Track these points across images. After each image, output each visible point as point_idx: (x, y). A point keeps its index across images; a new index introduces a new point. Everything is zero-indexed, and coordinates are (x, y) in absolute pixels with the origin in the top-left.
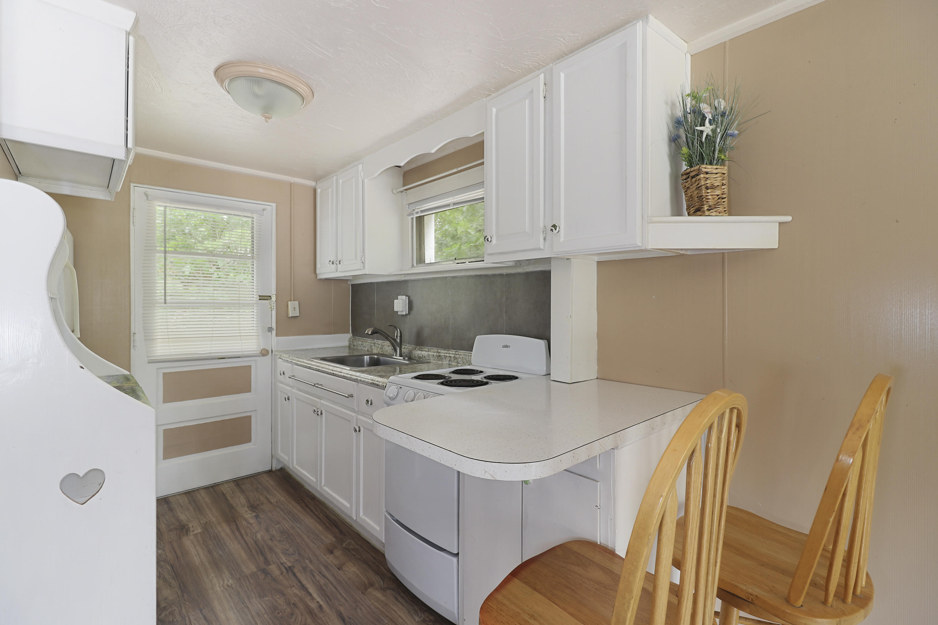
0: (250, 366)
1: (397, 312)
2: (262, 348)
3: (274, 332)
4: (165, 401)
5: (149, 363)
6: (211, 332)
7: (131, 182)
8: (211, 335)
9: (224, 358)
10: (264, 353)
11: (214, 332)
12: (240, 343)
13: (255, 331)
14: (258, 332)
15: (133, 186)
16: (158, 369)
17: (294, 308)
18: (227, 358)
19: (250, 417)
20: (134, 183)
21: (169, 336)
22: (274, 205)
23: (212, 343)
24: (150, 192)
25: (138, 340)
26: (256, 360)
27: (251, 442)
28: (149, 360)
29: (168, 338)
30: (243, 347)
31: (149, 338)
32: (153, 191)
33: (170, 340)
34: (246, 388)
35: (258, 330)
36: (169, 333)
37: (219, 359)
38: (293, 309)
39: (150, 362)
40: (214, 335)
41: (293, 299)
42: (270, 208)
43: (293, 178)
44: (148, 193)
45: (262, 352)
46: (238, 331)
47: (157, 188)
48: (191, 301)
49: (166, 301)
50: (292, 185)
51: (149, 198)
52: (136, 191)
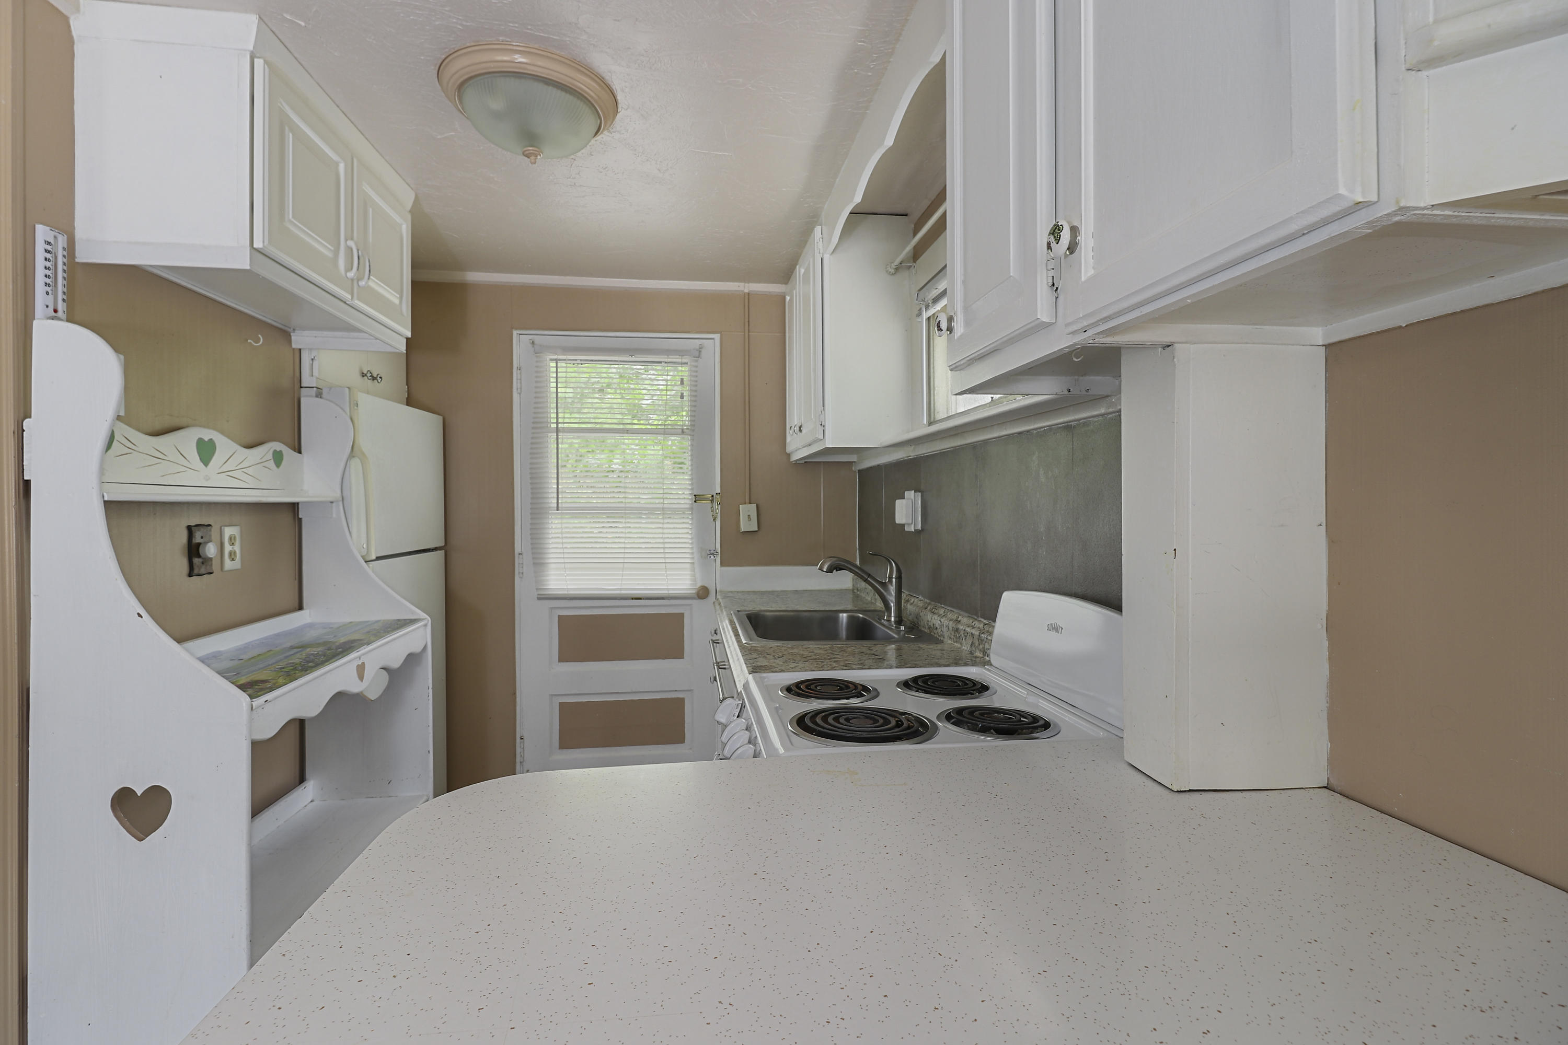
0: (682, 615)
1: (903, 525)
2: (699, 585)
3: (718, 558)
4: (561, 660)
5: (539, 599)
6: (622, 556)
7: (512, 328)
8: (622, 561)
9: (640, 599)
10: (703, 593)
11: (627, 556)
12: (664, 575)
13: (688, 556)
14: (693, 558)
15: (517, 334)
16: (552, 608)
17: (749, 516)
18: (644, 599)
19: (682, 701)
20: (516, 329)
21: (565, 559)
22: (717, 337)
23: (624, 573)
24: (537, 339)
25: (523, 565)
26: (690, 605)
27: (684, 742)
28: (538, 594)
29: (564, 563)
30: (669, 582)
31: (539, 563)
32: (544, 338)
33: (567, 565)
34: (676, 652)
35: (692, 553)
36: (566, 556)
37: (632, 599)
38: (747, 517)
39: (541, 598)
40: (626, 561)
41: (747, 501)
42: (712, 344)
43: (747, 284)
44: (536, 342)
45: (701, 592)
46: (662, 556)
47: (546, 332)
48: (595, 505)
49: (560, 505)
50: (747, 297)
51: (538, 350)
52: (521, 342)
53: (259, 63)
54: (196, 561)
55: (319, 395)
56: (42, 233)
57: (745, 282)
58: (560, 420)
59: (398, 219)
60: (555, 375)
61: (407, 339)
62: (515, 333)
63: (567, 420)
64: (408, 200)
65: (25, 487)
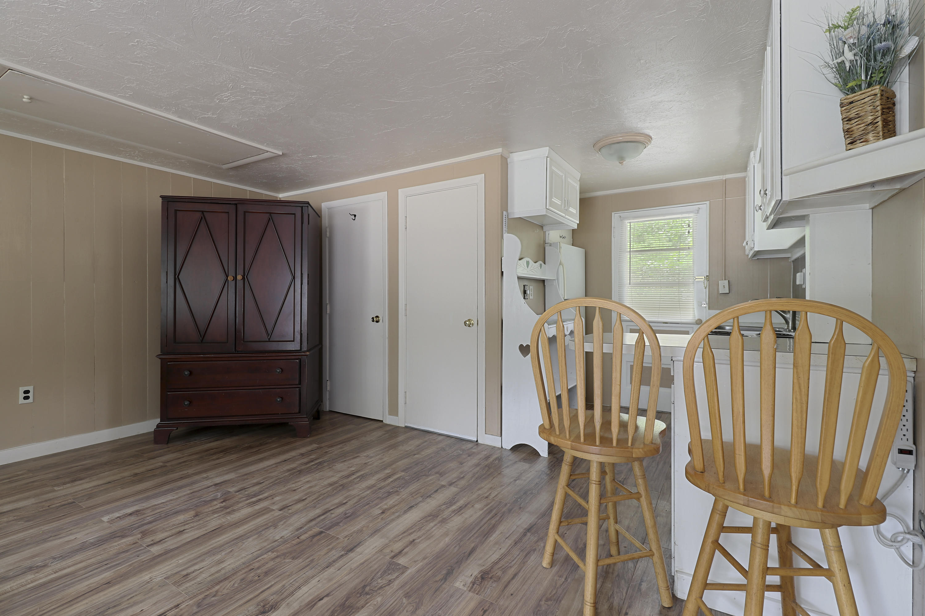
2: (697, 318)
3: (707, 306)
6: (659, 304)
8: (658, 306)
9: (667, 323)
11: (661, 304)
12: (679, 313)
13: (692, 304)
14: (695, 305)
17: (724, 286)
18: (669, 323)
22: (707, 203)
23: (660, 312)
26: (692, 326)
30: (682, 316)
32: (623, 214)
37: (663, 324)
40: (661, 307)
41: (724, 279)
42: (705, 207)
43: (724, 176)
44: (621, 216)
45: (698, 321)
46: (678, 304)
47: (626, 212)
48: (646, 282)
49: (631, 283)
50: (724, 181)
51: (622, 219)
52: (615, 216)
53: (548, 159)
54: (525, 295)
55: (550, 246)
56: (504, 212)
57: (723, 175)
58: (631, 247)
59: (575, 185)
60: (629, 227)
61: (578, 224)
62: (613, 213)
63: (634, 247)
64: (578, 176)
65: (502, 273)
